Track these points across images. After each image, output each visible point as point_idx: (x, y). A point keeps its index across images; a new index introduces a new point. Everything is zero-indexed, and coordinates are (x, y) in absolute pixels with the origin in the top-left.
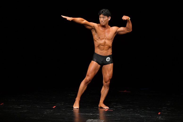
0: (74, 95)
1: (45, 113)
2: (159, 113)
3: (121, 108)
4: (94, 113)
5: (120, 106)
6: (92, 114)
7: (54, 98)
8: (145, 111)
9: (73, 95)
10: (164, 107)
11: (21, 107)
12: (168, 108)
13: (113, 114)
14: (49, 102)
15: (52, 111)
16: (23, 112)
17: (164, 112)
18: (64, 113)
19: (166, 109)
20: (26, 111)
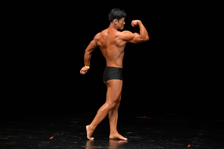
0: (78, 122)
1: (40, 146)
2: (189, 146)
3: (139, 139)
4: (104, 146)
5: (139, 137)
6: (101, 147)
7: (51, 125)
8: (170, 142)
9: (76, 122)
10: (195, 138)
11: (7, 137)
12: (200, 139)
13: (129, 147)
14: (44, 132)
15: (48, 143)
16: (10, 144)
17: (195, 144)
18: (64, 146)
19: (197, 141)
20: (14, 143)
